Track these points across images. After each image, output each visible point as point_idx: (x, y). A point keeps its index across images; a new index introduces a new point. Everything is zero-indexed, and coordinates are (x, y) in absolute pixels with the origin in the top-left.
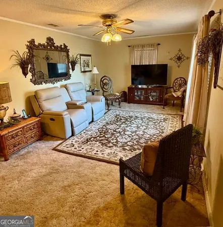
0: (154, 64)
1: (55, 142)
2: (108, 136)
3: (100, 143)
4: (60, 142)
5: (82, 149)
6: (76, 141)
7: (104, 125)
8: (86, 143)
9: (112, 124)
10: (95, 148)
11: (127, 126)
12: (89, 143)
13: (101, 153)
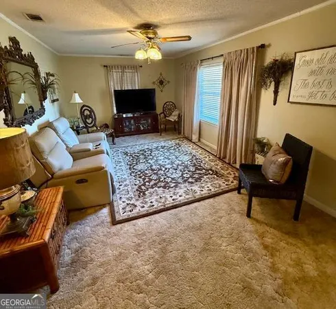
0: (137, 88)
1: (100, 215)
2: (154, 177)
3: (159, 187)
4: (105, 211)
5: (151, 202)
6: (128, 199)
7: (130, 169)
8: (144, 194)
9: (137, 164)
10: (164, 195)
11: (157, 161)
12: (146, 193)
13: (178, 196)
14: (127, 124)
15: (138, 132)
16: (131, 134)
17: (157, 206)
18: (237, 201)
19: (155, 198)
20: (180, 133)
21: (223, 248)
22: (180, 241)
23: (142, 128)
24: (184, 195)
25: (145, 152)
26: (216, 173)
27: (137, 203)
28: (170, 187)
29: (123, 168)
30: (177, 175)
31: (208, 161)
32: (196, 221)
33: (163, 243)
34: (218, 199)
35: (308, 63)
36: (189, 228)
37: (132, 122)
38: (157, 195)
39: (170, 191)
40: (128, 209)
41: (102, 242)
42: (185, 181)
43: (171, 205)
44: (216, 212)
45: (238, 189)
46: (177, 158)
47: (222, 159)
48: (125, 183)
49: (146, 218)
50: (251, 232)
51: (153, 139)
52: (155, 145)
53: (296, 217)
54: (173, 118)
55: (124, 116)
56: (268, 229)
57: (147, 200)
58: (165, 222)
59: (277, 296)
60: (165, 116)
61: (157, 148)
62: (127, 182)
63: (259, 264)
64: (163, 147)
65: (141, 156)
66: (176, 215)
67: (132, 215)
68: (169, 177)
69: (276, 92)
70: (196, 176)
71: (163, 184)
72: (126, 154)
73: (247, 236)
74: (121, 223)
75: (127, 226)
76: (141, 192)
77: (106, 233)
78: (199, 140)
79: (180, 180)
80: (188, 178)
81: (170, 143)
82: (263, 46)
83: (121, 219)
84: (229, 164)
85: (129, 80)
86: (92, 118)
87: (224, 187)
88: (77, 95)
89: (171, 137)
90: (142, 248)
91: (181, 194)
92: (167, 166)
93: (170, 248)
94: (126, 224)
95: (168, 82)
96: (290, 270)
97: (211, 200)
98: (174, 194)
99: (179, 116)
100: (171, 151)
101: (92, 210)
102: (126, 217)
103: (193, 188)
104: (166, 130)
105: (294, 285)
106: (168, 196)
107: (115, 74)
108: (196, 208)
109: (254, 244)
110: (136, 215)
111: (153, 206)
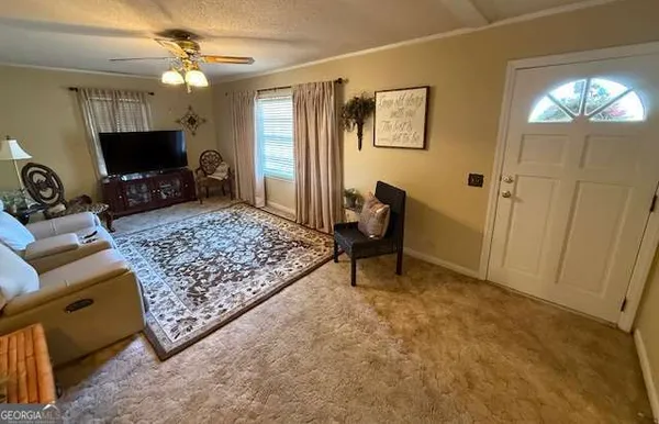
1: (128, 355)
2: (212, 269)
3: (225, 282)
4: (138, 345)
5: (220, 306)
6: (177, 313)
7: (162, 266)
8: (204, 298)
9: (172, 256)
10: (237, 291)
11: (208, 244)
12: (207, 295)
13: (259, 286)
14: (134, 192)
15: (158, 204)
16: (143, 209)
17: (231, 308)
18: (336, 272)
19: (224, 298)
20: (233, 197)
21: (336, 331)
22: (281, 343)
23: (164, 197)
24: (267, 282)
25: (182, 234)
26: (302, 243)
27: (196, 315)
28: (242, 277)
29: (148, 268)
30: (248, 258)
31: (287, 231)
32: (295, 311)
33: (258, 354)
34: (314, 275)
35: (388, 104)
36: (288, 323)
37: (144, 187)
38: (227, 293)
39: (244, 283)
40: (182, 328)
41: (152, 394)
42: (263, 264)
43: (253, 301)
44: (316, 292)
45: (335, 257)
46: (240, 235)
47: (305, 225)
48: (161, 290)
49: (219, 332)
50: (361, 302)
51: (189, 212)
52: (196, 221)
53: (399, 272)
54: (220, 175)
55: (125, 178)
56: (376, 292)
57: (212, 305)
58: (251, 327)
59: (402, 356)
60: (206, 174)
61: (201, 226)
62: (165, 288)
63: (378, 332)
64: (211, 222)
65: (178, 243)
66: (264, 312)
67: (191, 335)
68: (236, 264)
69: (360, 135)
70: (277, 253)
71: (230, 276)
72: (145, 244)
73: (359, 307)
74: (177, 353)
75: (189, 354)
76: (197, 297)
77: (152, 379)
78: (266, 203)
79: (255, 264)
80: (267, 258)
81: (222, 214)
82: (340, 81)
83: (175, 346)
84: (315, 229)
85: (128, 116)
86: (53, 187)
87: (317, 259)
88: (13, 144)
89: (220, 206)
90: (229, 374)
91: (263, 281)
92: (227, 250)
93: (270, 357)
94: (187, 352)
95: (204, 121)
96: (407, 325)
97: (305, 278)
98: (253, 284)
99: (230, 172)
100: (228, 226)
101: (108, 352)
102: (185, 341)
103: (277, 270)
104: (208, 195)
105: (414, 340)
106: (244, 290)
107: (97, 105)
108: (289, 295)
109: (368, 314)
110: (201, 332)
111: (225, 310)
